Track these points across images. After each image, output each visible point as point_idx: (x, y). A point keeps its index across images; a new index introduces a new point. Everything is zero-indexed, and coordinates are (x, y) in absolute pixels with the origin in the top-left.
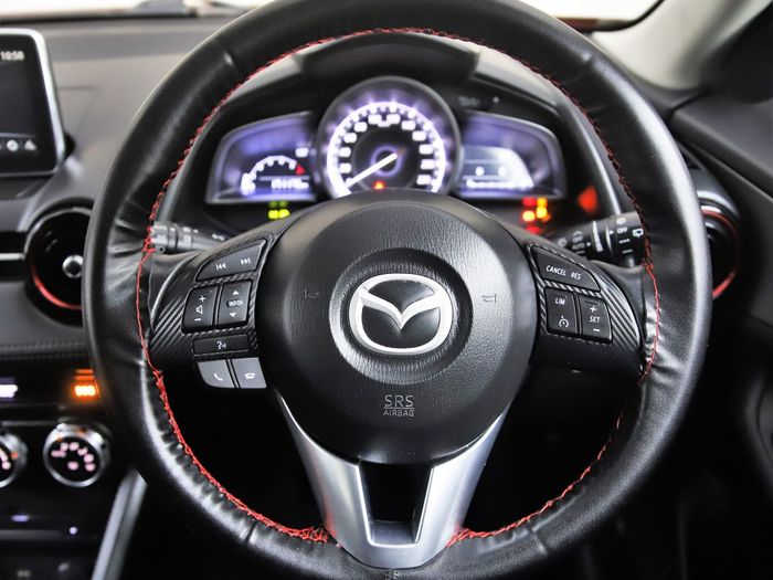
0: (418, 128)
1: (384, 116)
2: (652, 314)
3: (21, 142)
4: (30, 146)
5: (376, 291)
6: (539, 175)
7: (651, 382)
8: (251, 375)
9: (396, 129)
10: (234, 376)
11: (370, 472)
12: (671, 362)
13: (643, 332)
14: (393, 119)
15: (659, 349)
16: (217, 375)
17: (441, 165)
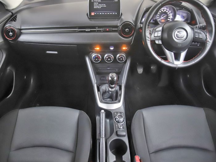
0: (167, 10)
1: (164, 10)
2: (207, 35)
3: (115, 13)
4: (116, 13)
5: (178, 32)
6: (185, 19)
7: (207, 43)
8: (160, 42)
9: (165, 12)
10: (159, 42)
11: (174, 53)
12: (210, 41)
13: (206, 37)
14: (165, 11)
15: (208, 39)
16: (157, 42)
17: (171, 17)
